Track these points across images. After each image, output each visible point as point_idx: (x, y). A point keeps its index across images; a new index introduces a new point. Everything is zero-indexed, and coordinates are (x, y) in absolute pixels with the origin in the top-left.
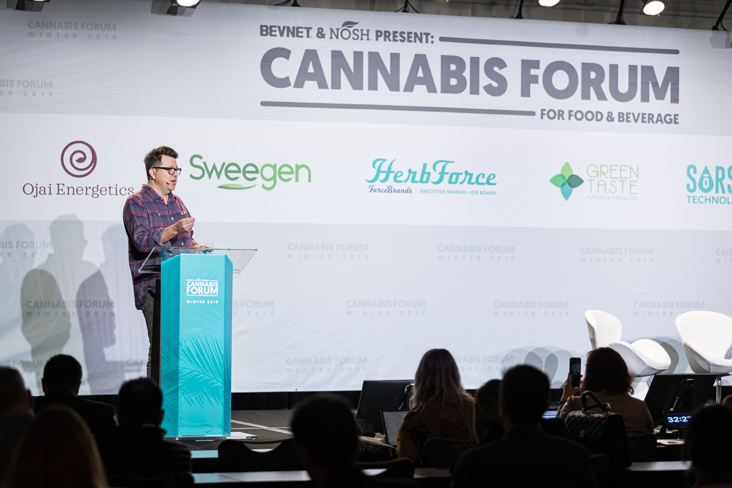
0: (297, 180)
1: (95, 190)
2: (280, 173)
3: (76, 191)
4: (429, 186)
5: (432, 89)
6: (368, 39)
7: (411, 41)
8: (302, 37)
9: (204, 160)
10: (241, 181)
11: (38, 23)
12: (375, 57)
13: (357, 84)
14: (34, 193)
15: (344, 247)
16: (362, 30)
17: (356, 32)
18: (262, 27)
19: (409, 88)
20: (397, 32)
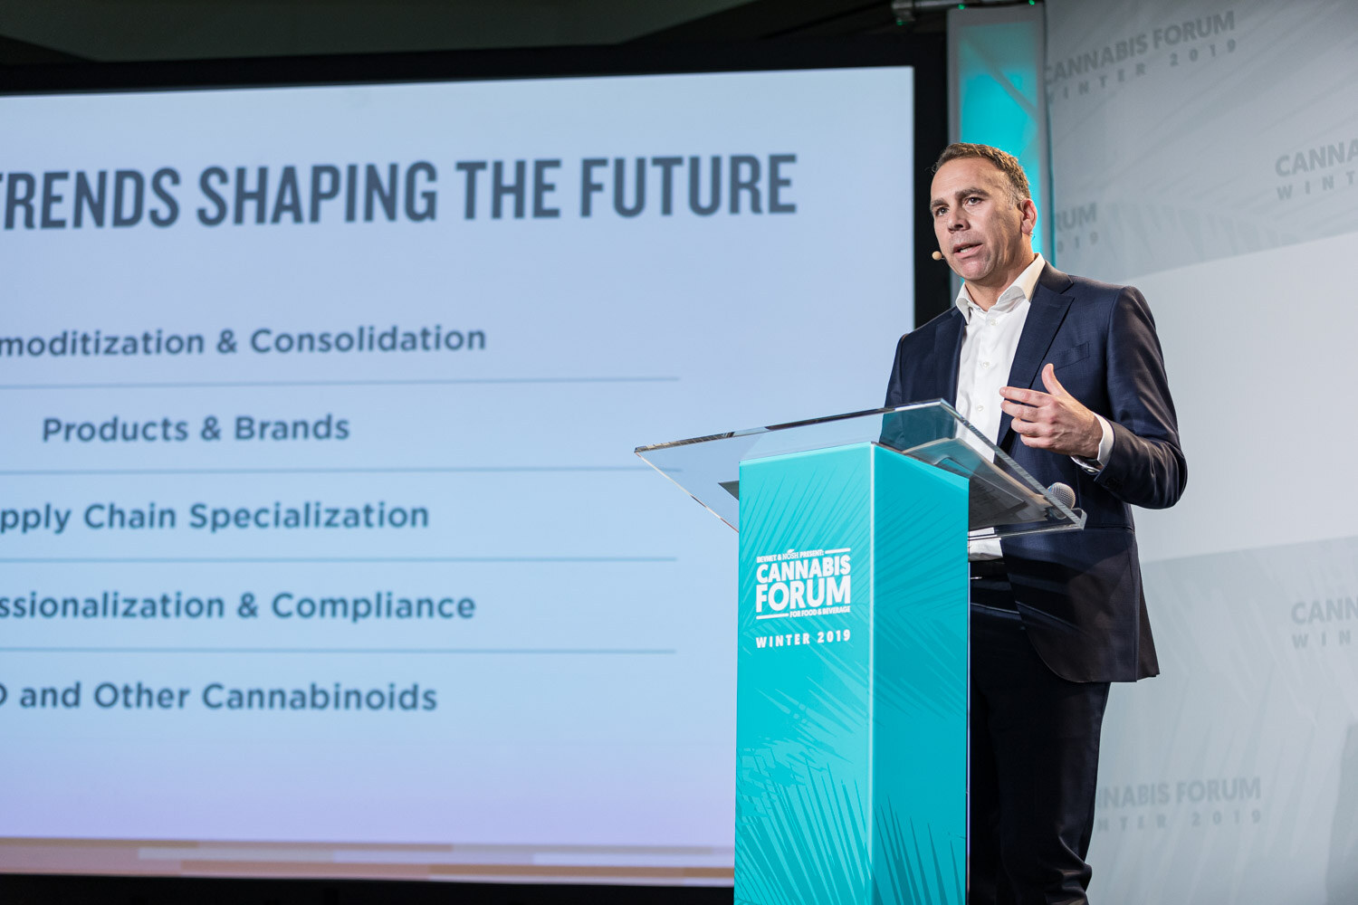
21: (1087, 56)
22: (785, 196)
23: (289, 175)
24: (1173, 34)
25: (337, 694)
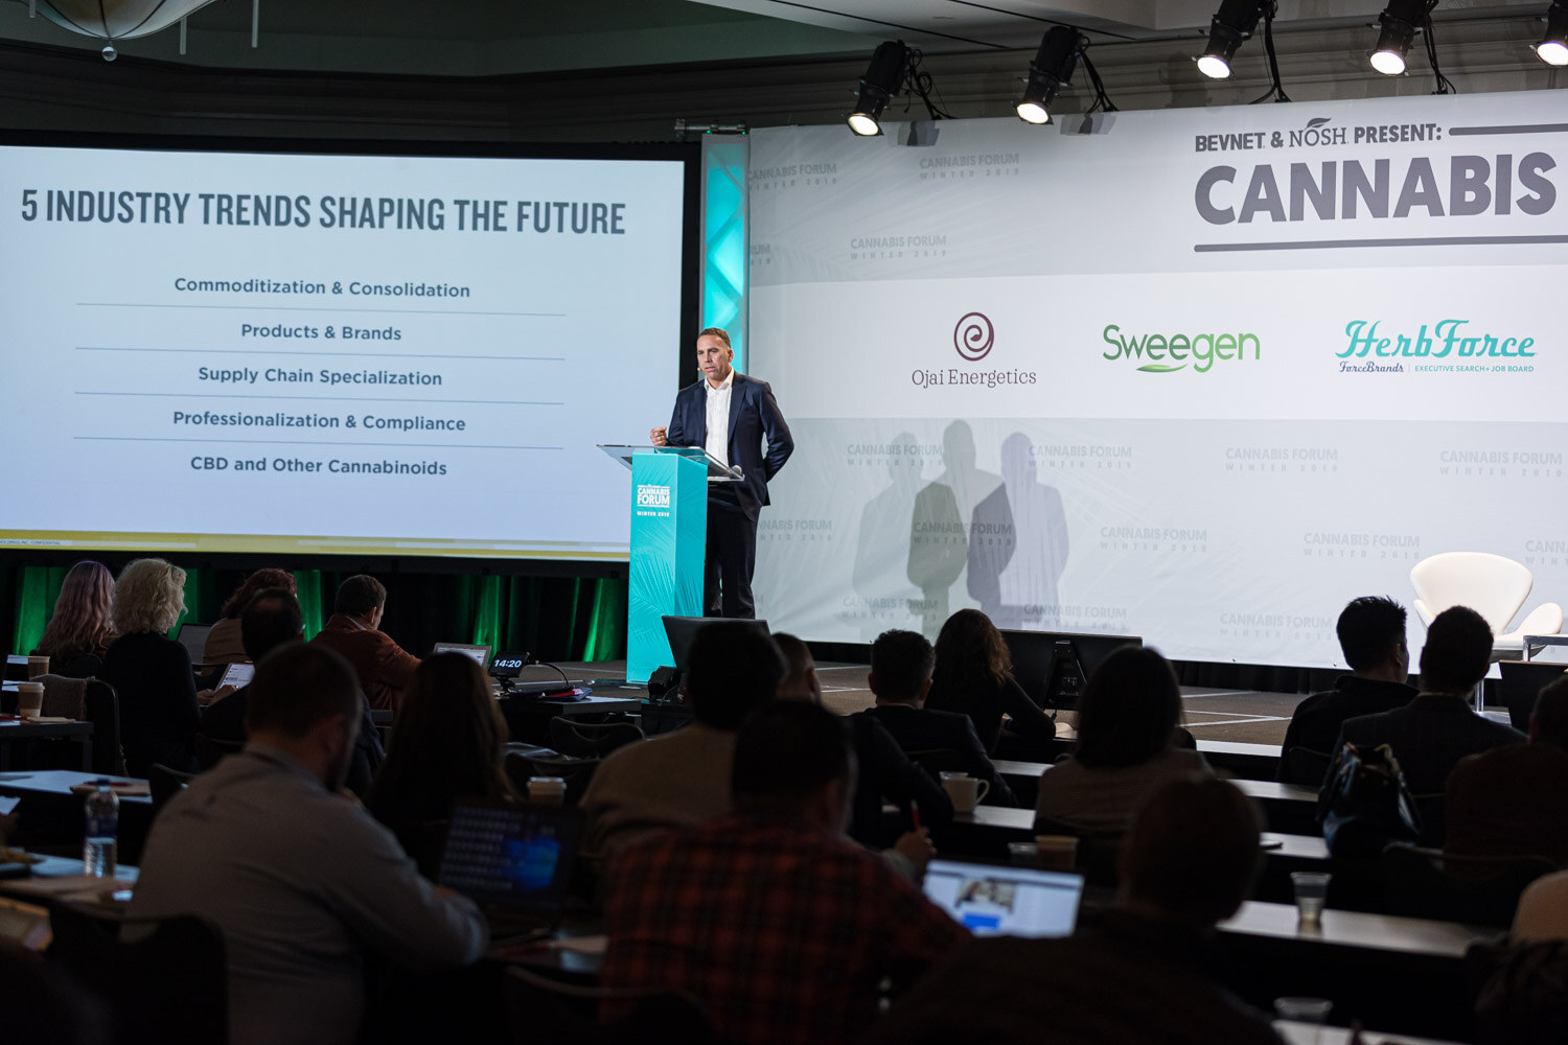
0: (1240, 357)
1: (992, 377)
2: (1219, 347)
3: (970, 379)
4: (1430, 360)
5: (1436, 210)
6: (1344, 142)
7: (1407, 139)
8: (1251, 147)
9: (1120, 332)
10: (1168, 360)
11: (931, 160)
12: (1352, 168)
13: (1326, 213)
14: (924, 383)
15: (1304, 454)
16: (1335, 130)
17: (1326, 133)
18: (1198, 138)
19: (1402, 211)
20: (1386, 128)
21: (769, 171)
22: (619, 225)
23: (367, 202)
24: (808, 169)
25: (397, 466)
